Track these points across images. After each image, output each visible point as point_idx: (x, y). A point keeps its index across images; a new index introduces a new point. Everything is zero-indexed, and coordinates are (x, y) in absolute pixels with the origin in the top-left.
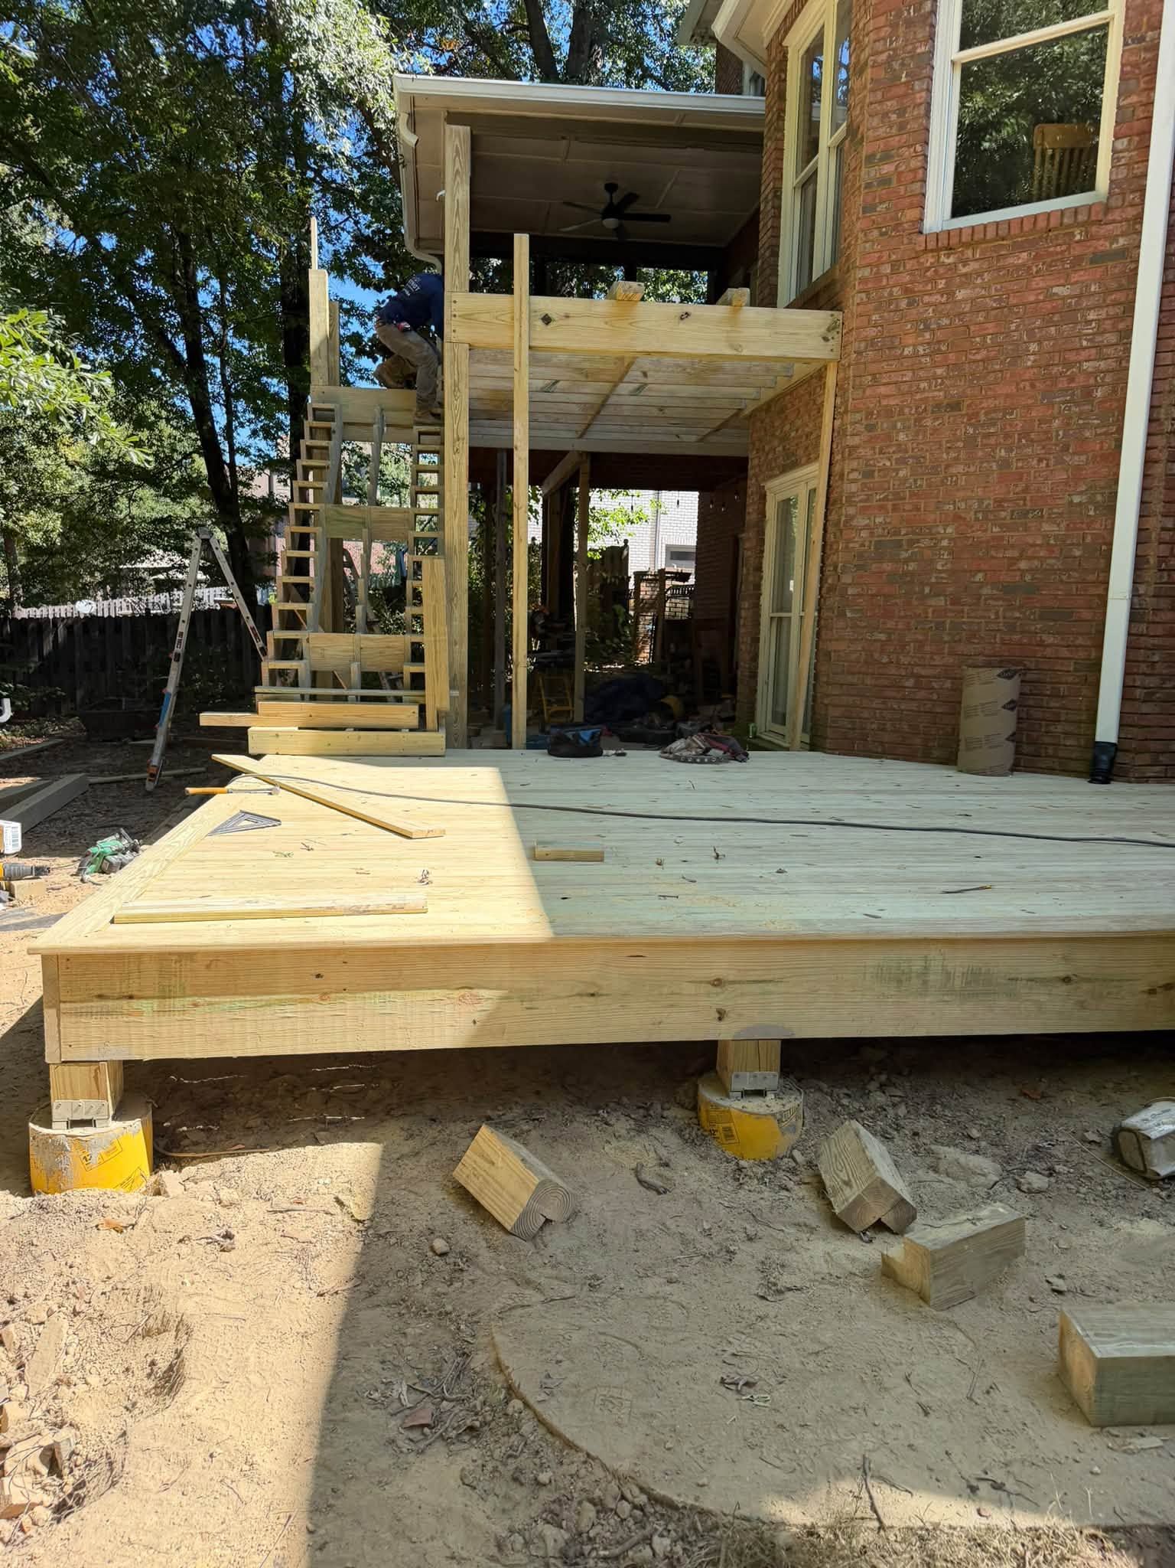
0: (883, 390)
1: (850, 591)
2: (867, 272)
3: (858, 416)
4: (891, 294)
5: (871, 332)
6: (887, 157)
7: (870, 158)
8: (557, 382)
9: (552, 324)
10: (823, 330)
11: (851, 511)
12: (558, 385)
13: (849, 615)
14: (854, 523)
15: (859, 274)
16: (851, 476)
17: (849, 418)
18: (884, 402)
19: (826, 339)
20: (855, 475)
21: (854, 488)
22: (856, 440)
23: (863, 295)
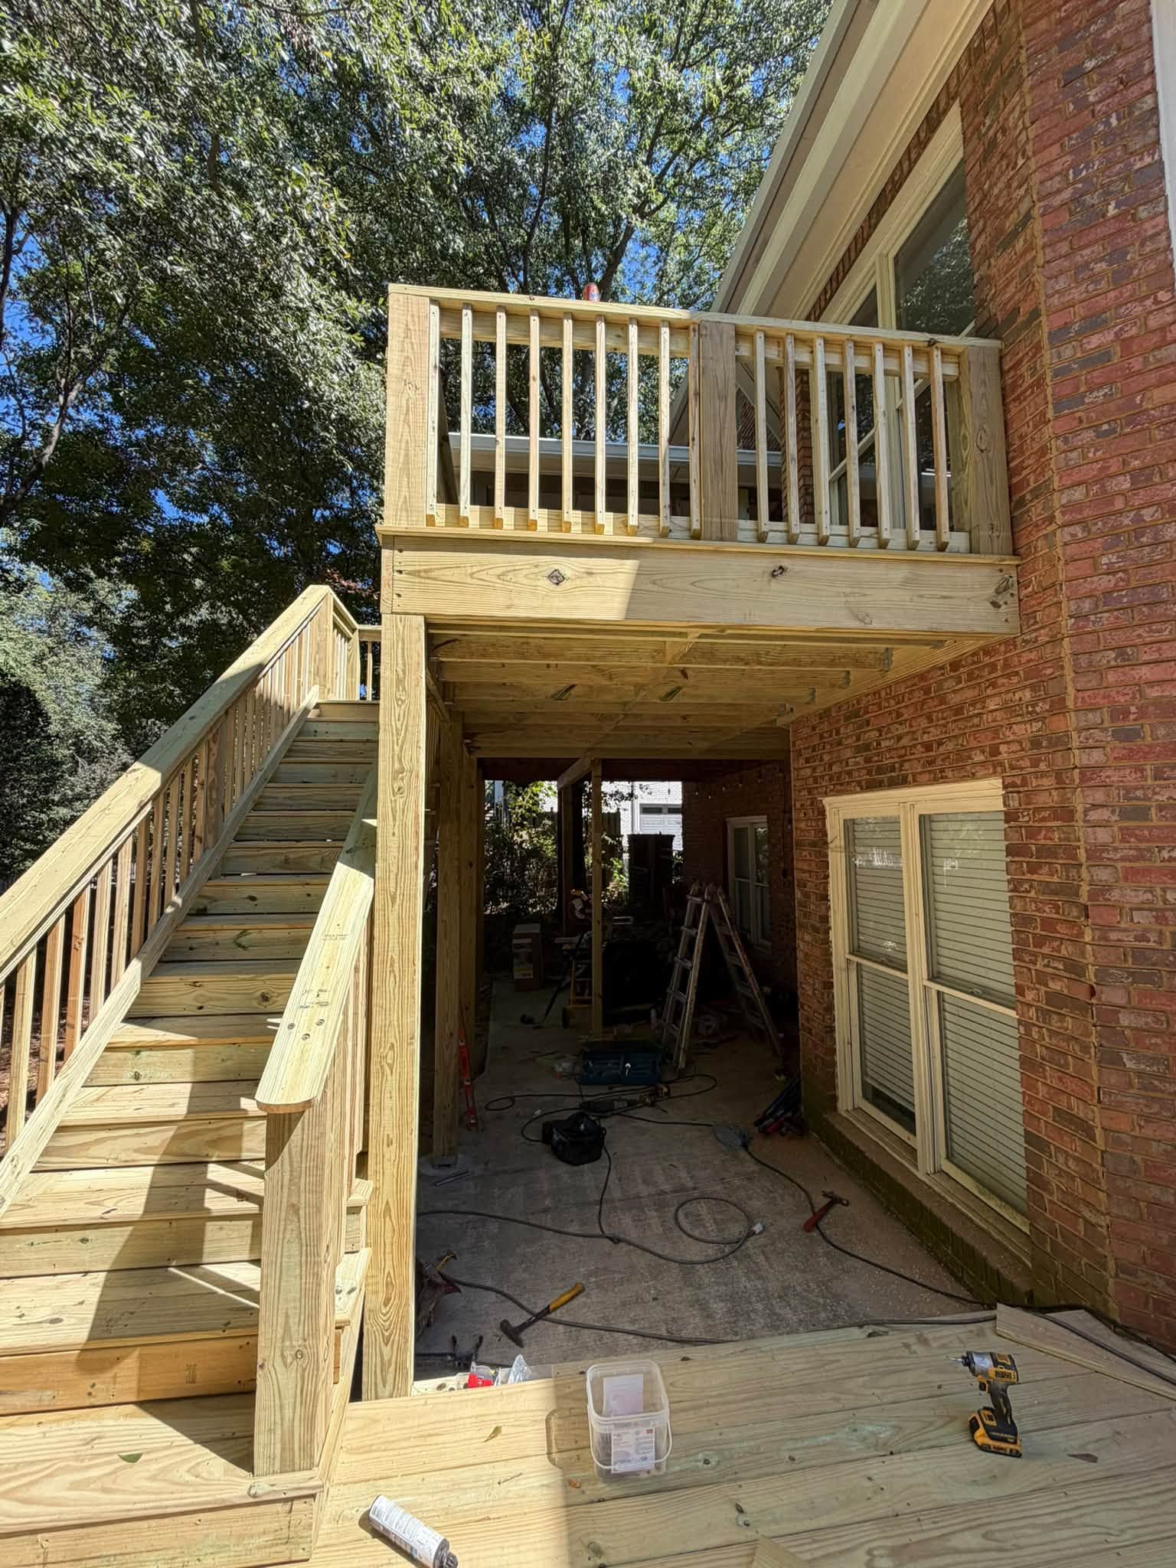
0: (1145, 672)
1: (1125, 1019)
2: (1078, 494)
3: (1093, 718)
4: (1139, 518)
5: (1106, 582)
6: (1094, 323)
7: (1059, 336)
8: (573, 686)
9: (565, 585)
10: (991, 591)
11: (1104, 875)
12: (573, 692)
13: (1129, 1064)
14: (1115, 895)
15: (1061, 499)
16: (1094, 816)
17: (1072, 720)
18: (1154, 693)
19: (996, 605)
20: (1102, 814)
21: (1103, 836)
22: (1097, 757)
23: (1077, 530)
